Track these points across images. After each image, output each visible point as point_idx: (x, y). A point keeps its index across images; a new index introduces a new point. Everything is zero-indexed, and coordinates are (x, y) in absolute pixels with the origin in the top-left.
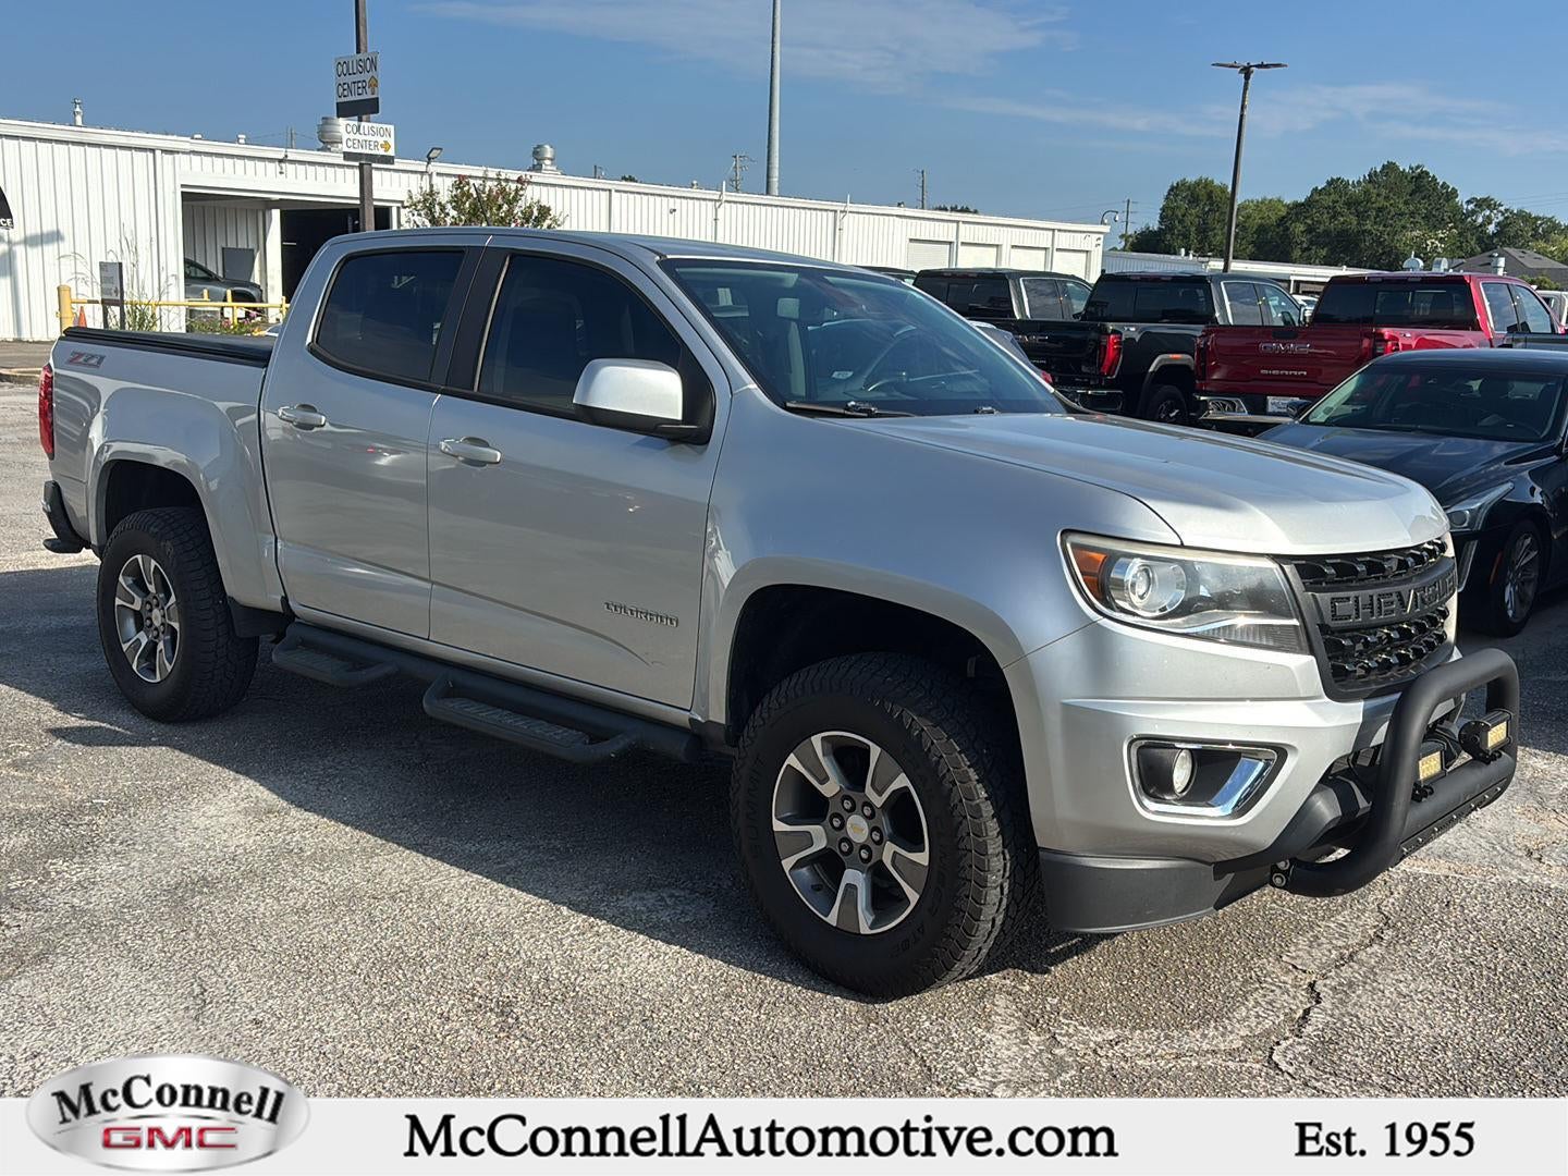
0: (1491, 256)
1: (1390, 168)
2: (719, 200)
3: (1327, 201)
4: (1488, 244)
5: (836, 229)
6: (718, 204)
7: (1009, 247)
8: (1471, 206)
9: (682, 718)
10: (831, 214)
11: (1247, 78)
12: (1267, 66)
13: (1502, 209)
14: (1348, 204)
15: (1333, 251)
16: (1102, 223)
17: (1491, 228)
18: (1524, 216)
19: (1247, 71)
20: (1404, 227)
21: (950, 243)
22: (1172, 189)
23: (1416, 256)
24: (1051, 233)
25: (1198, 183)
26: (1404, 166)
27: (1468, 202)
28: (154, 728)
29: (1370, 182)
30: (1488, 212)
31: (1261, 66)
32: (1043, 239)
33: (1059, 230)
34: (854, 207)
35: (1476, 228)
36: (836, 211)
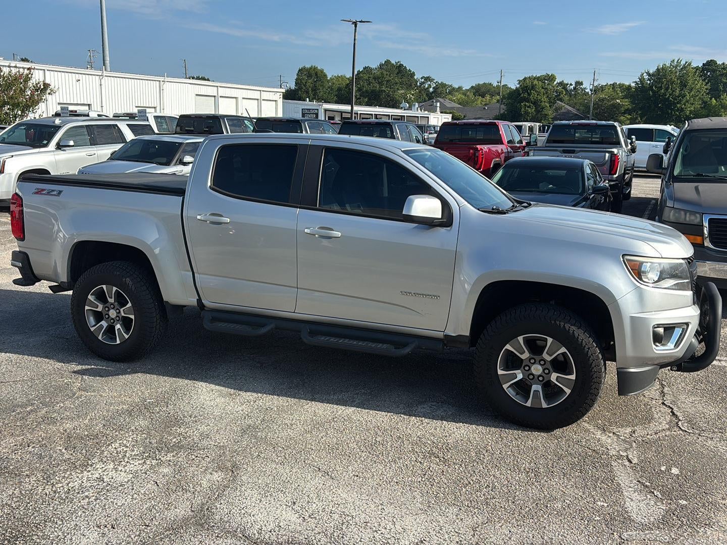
0: (433, 102)
1: (388, 62)
2: (102, 75)
3: (366, 77)
4: (430, 96)
5: (161, 90)
6: (101, 77)
7: (241, 99)
8: (423, 80)
9: (440, 335)
10: (158, 82)
11: (356, 26)
12: (364, 22)
13: (435, 81)
14: (375, 78)
15: (369, 99)
16: (281, 87)
17: (431, 90)
18: (443, 85)
19: (355, 24)
20: (398, 89)
21: (214, 96)
22: (299, 71)
23: (405, 102)
24: (259, 92)
25: (311, 68)
26: (393, 62)
27: (422, 78)
28: (122, 366)
29: (380, 68)
30: (429, 83)
31: (361, 22)
32: (256, 95)
33: (263, 91)
34: (170, 79)
35: (426, 89)
36: (160, 81)
